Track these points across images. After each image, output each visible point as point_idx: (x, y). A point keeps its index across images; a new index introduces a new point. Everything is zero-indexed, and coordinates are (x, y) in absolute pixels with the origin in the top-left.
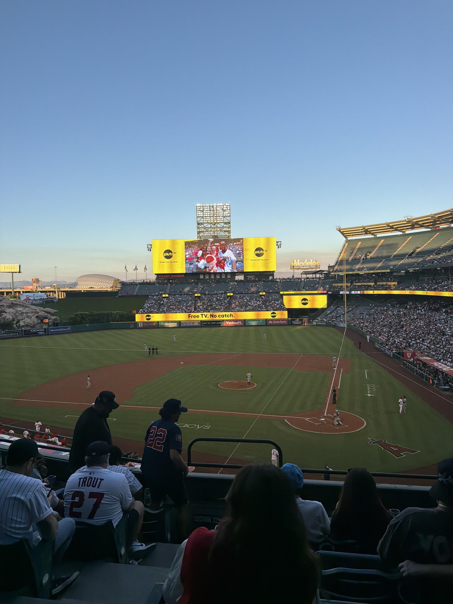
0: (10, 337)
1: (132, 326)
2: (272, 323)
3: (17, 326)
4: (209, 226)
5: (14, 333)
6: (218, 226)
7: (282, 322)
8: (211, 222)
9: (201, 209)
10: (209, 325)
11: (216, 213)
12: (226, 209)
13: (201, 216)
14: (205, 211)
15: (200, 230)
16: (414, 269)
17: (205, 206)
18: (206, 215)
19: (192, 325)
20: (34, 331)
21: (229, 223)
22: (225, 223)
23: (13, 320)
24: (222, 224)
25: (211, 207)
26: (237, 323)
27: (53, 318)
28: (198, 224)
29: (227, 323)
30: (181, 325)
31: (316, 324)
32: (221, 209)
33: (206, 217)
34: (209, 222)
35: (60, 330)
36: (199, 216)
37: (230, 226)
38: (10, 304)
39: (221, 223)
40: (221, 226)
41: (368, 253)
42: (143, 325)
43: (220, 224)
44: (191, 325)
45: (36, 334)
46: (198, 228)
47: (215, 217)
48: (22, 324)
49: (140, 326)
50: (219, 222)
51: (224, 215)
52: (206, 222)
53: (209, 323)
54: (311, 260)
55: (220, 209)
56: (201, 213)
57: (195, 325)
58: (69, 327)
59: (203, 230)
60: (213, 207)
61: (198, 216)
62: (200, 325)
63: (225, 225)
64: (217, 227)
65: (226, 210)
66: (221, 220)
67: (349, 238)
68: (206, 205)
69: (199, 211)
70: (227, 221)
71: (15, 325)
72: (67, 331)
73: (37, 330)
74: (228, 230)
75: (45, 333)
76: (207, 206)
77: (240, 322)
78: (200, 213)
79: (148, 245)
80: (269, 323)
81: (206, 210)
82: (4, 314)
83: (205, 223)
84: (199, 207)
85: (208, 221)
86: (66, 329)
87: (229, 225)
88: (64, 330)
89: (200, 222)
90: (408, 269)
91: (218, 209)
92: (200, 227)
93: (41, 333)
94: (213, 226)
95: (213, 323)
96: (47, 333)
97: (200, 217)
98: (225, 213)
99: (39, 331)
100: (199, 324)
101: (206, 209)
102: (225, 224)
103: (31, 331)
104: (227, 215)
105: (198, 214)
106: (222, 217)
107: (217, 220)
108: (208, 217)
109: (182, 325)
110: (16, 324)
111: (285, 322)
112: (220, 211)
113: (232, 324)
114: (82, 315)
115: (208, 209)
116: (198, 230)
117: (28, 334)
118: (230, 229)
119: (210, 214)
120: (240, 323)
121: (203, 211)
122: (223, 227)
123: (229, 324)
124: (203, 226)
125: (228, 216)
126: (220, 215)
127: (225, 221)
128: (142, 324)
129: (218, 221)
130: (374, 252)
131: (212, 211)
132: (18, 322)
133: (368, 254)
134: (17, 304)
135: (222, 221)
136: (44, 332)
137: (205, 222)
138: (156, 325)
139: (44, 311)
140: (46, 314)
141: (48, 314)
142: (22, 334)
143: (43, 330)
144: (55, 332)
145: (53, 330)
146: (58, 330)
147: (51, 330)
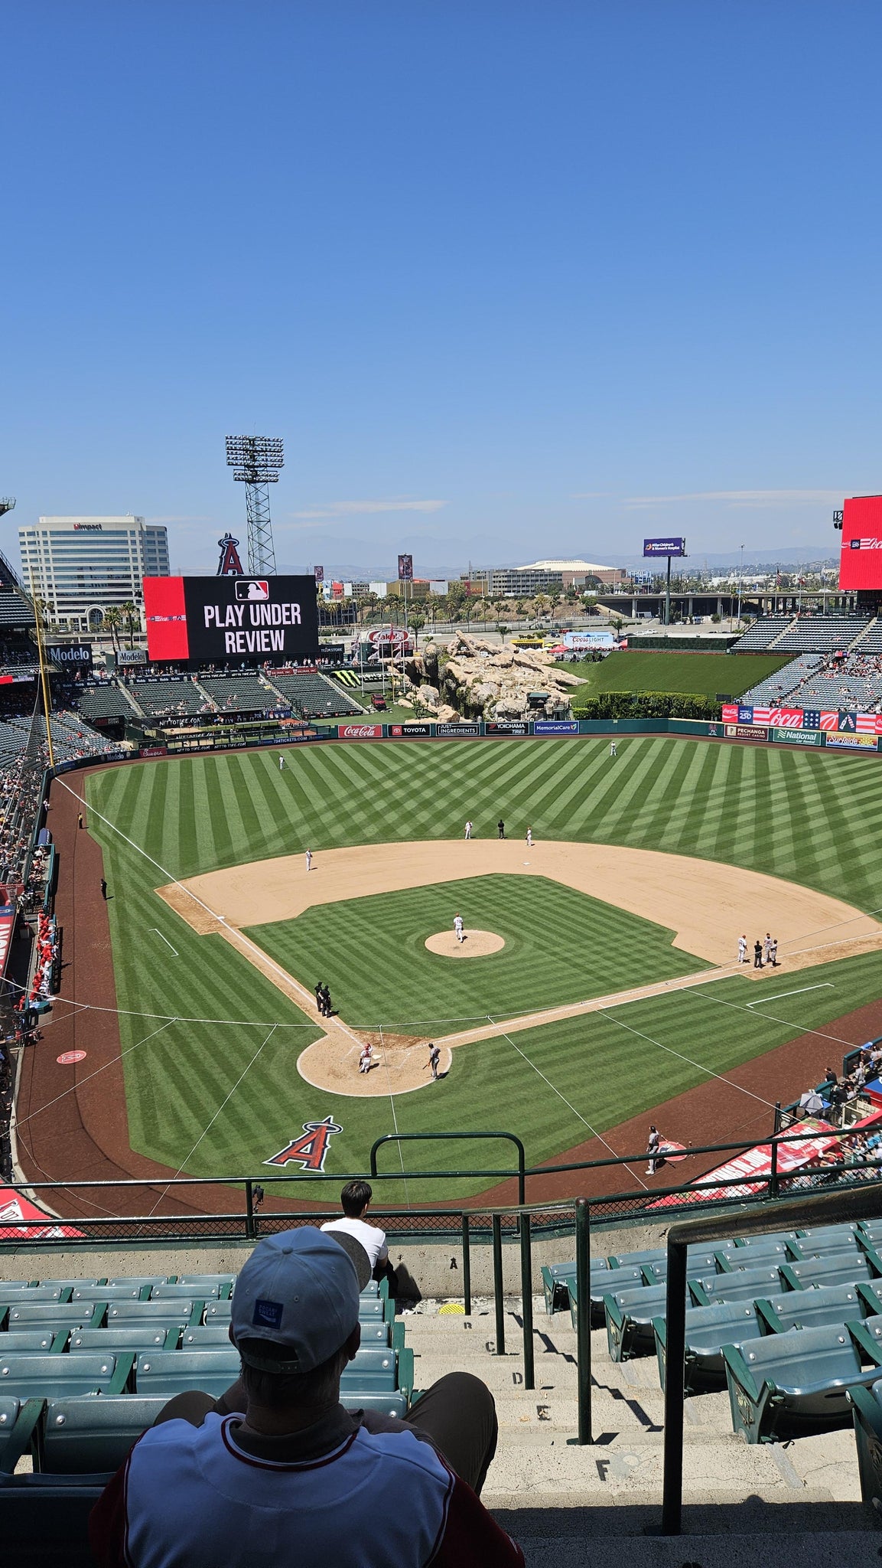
0: (459, 735)
1: (714, 732)
5: (467, 728)
19: (855, 745)
20: (504, 726)
23: (487, 700)
27: (565, 698)
35: (557, 728)
42: (737, 731)
44: (851, 744)
45: (506, 733)
49: (729, 733)
57: (862, 746)
58: (575, 723)
62: (876, 747)
71: (486, 711)
72: (571, 730)
73: (510, 726)
75: (526, 732)
82: (477, 685)
86: (568, 728)
88: (564, 728)
93: (517, 731)
96: (529, 732)
99: (515, 728)
100: (874, 744)
103: (499, 726)
109: (828, 743)
110: (490, 707)
114: (613, 697)
117: (492, 731)
128: (735, 728)
132: (494, 704)
136: (524, 730)
138: (766, 735)
139: (557, 682)
140: (560, 688)
141: (564, 689)
142: (482, 732)
143: (523, 726)
144: (545, 731)
145: (542, 728)
146: (552, 728)
147: (538, 728)
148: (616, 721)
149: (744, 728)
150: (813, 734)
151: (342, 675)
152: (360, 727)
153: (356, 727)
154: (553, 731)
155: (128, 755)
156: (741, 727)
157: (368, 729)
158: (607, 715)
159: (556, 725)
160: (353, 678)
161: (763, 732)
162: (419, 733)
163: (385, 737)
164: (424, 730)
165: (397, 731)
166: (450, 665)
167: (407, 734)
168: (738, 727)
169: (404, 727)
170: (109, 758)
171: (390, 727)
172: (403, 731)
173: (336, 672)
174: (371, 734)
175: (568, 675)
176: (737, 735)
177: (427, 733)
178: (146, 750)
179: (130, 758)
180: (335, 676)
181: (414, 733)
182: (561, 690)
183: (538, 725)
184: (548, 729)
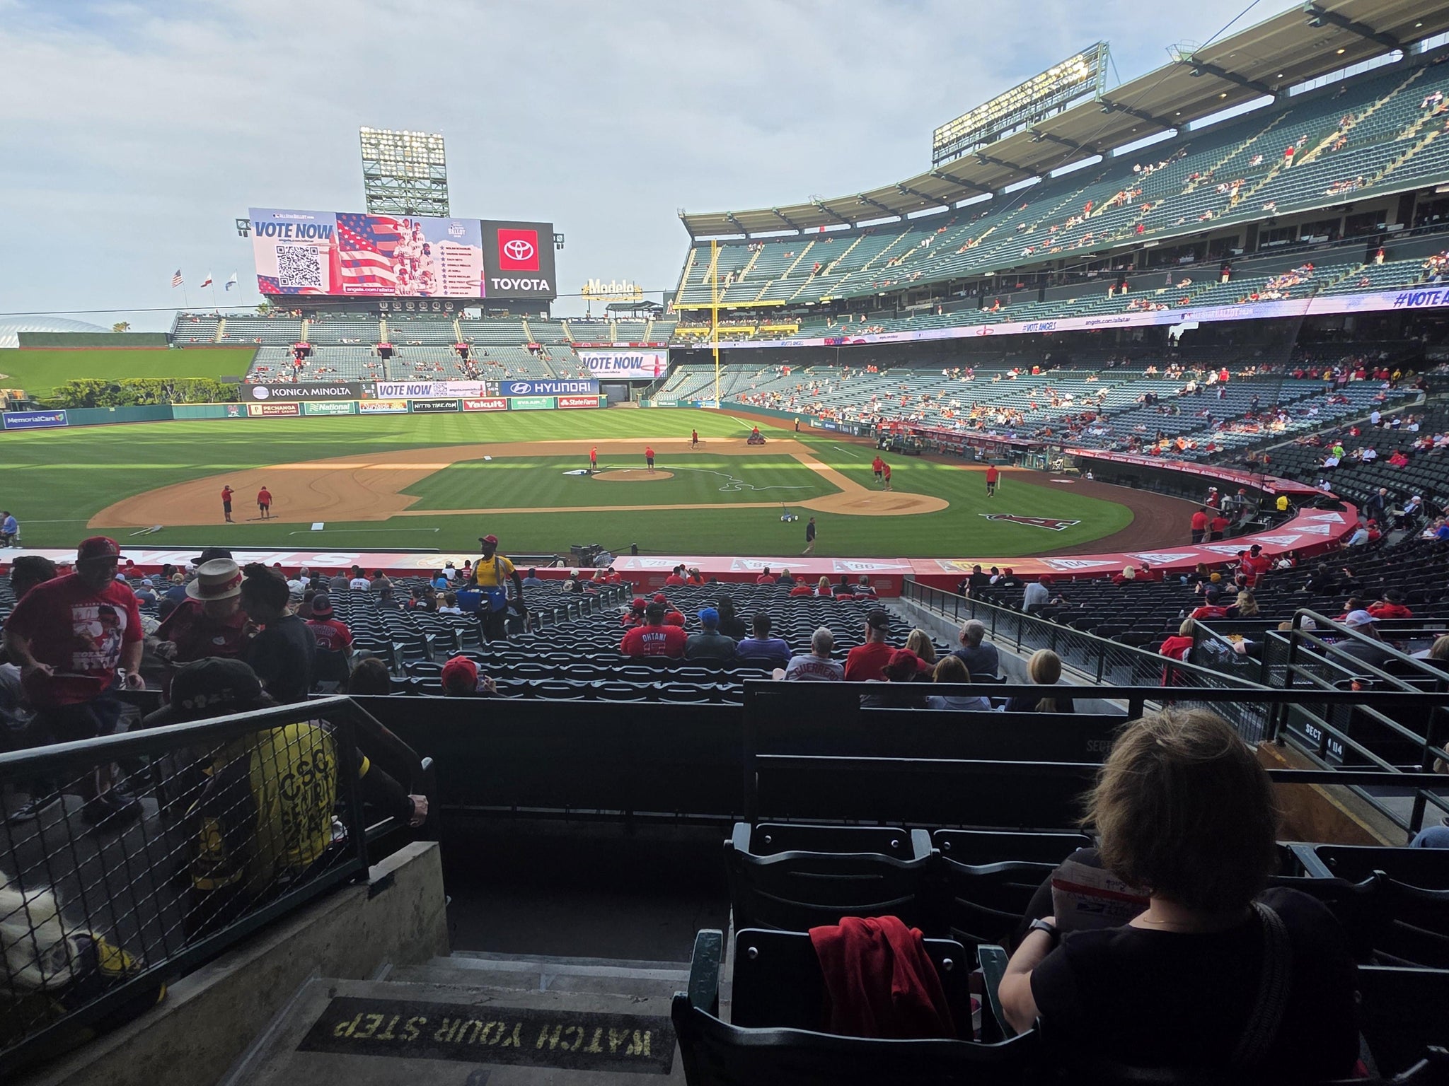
1: (235, 413)
2: (567, 404)
4: (395, 184)
6: (418, 185)
7: (588, 403)
8: (400, 174)
9: (373, 141)
10: (427, 409)
11: (410, 154)
12: (435, 147)
13: (374, 157)
14: (381, 147)
15: (372, 193)
16: (832, 298)
17: (382, 134)
18: (387, 158)
19: (388, 410)
21: (443, 181)
22: (435, 181)
24: (428, 183)
25: (398, 138)
26: (492, 406)
28: (369, 177)
29: (471, 406)
30: (361, 410)
31: (656, 406)
32: (423, 146)
33: (385, 161)
34: (394, 173)
35: (37, 420)
36: (369, 157)
37: (446, 187)
39: (424, 178)
40: (424, 187)
41: (739, 269)
42: (263, 410)
43: (422, 181)
44: (384, 410)
46: (368, 187)
47: (407, 164)
49: (254, 412)
50: (420, 178)
51: (431, 161)
52: (388, 173)
53: (429, 406)
54: (624, 282)
55: (419, 144)
56: (374, 151)
57: (394, 409)
58: (60, 413)
59: (380, 192)
60: (401, 137)
61: (365, 156)
62: (407, 409)
63: (434, 186)
64: (414, 188)
65: (434, 149)
66: (424, 173)
67: (697, 239)
68: (385, 132)
69: (368, 146)
70: (438, 176)
72: (56, 422)
74: (441, 197)
76: (388, 135)
77: (499, 403)
78: (369, 151)
79: (237, 220)
80: (562, 404)
81: (385, 145)
83: (383, 176)
84: (368, 136)
85: (392, 171)
86: (53, 419)
87: (444, 186)
88: (48, 419)
89: (372, 172)
90: (821, 299)
91: (414, 144)
92: (372, 184)
94: (403, 185)
95: (439, 405)
97: (372, 160)
98: (432, 155)
100: (405, 407)
101: (385, 142)
102: (434, 183)
104: (437, 162)
105: (364, 151)
106: (426, 166)
107: (414, 172)
108: (391, 161)
109: (364, 410)
111: (594, 402)
112: (420, 150)
113: (480, 408)
115: (390, 143)
116: (368, 192)
118: (445, 197)
119: (395, 156)
120: (500, 406)
121: (376, 146)
122: (430, 190)
123: (475, 406)
124: (378, 183)
125: (439, 164)
126: (420, 160)
127: (433, 176)
128: (260, 407)
129: (417, 175)
130: (749, 268)
131: (399, 148)
133: (738, 271)
135: (426, 176)
137: (383, 173)
138: (297, 409)
144: (19, 424)
145: (15, 421)
146: (29, 420)
147: (9, 420)
148: (112, 409)
149: (271, 405)
150: (346, 404)
154: (32, 423)
156: (267, 405)
159: (36, 415)
161: (293, 407)
168: (263, 405)
176: (264, 414)
183: (8, 416)
184: (25, 420)
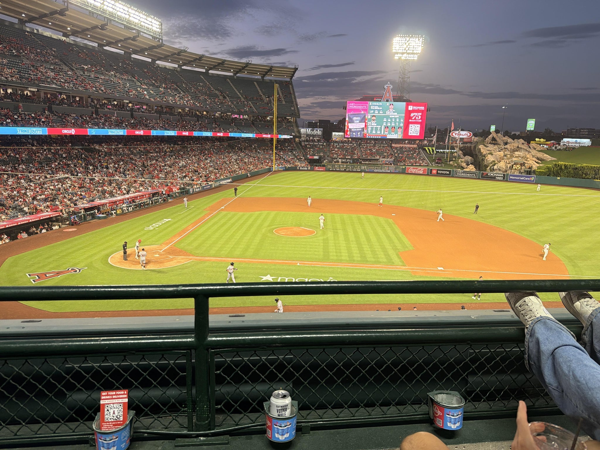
0: (467, 177)
3: (490, 169)
5: (471, 174)
20: (492, 175)
23: (492, 162)
35: (522, 179)
38: (515, 147)
45: (493, 178)
48: (495, 167)
58: (533, 177)
71: (488, 168)
72: (530, 181)
73: (495, 175)
75: (504, 179)
82: (489, 156)
86: (529, 179)
88: (526, 179)
93: (498, 178)
96: (505, 178)
99: (497, 176)
103: (489, 174)
110: (491, 166)
114: (561, 165)
132: (495, 165)
134: (521, 148)
136: (502, 178)
139: (538, 159)
140: (537, 161)
141: (539, 161)
142: (479, 176)
143: (502, 175)
144: (514, 179)
145: (513, 178)
146: (519, 178)
147: (511, 177)
148: (559, 178)
151: (429, 149)
152: (417, 169)
153: (414, 169)
155: (309, 168)
157: (420, 170)
158: (557, 174)
159: (522, 177)
160: (433, 151)
162: (445, 174)
163: (428, 175)
164: (448, 173)
165: (434, 172)
166: (481, 147)
167: (439, 174)
169: (438, 170)
170: (301, 168)
171: (431, 170)
172: (437, 172)
173: (427, 148)
174: (421, 172)
175: (545, 155)
177: (450, 174)
178: (317, 167)
179: (310, 170)
180: (425, 149)
181: (443, 174)
182: (537, 162)
183: (511, 175)
184: (517, 178)
